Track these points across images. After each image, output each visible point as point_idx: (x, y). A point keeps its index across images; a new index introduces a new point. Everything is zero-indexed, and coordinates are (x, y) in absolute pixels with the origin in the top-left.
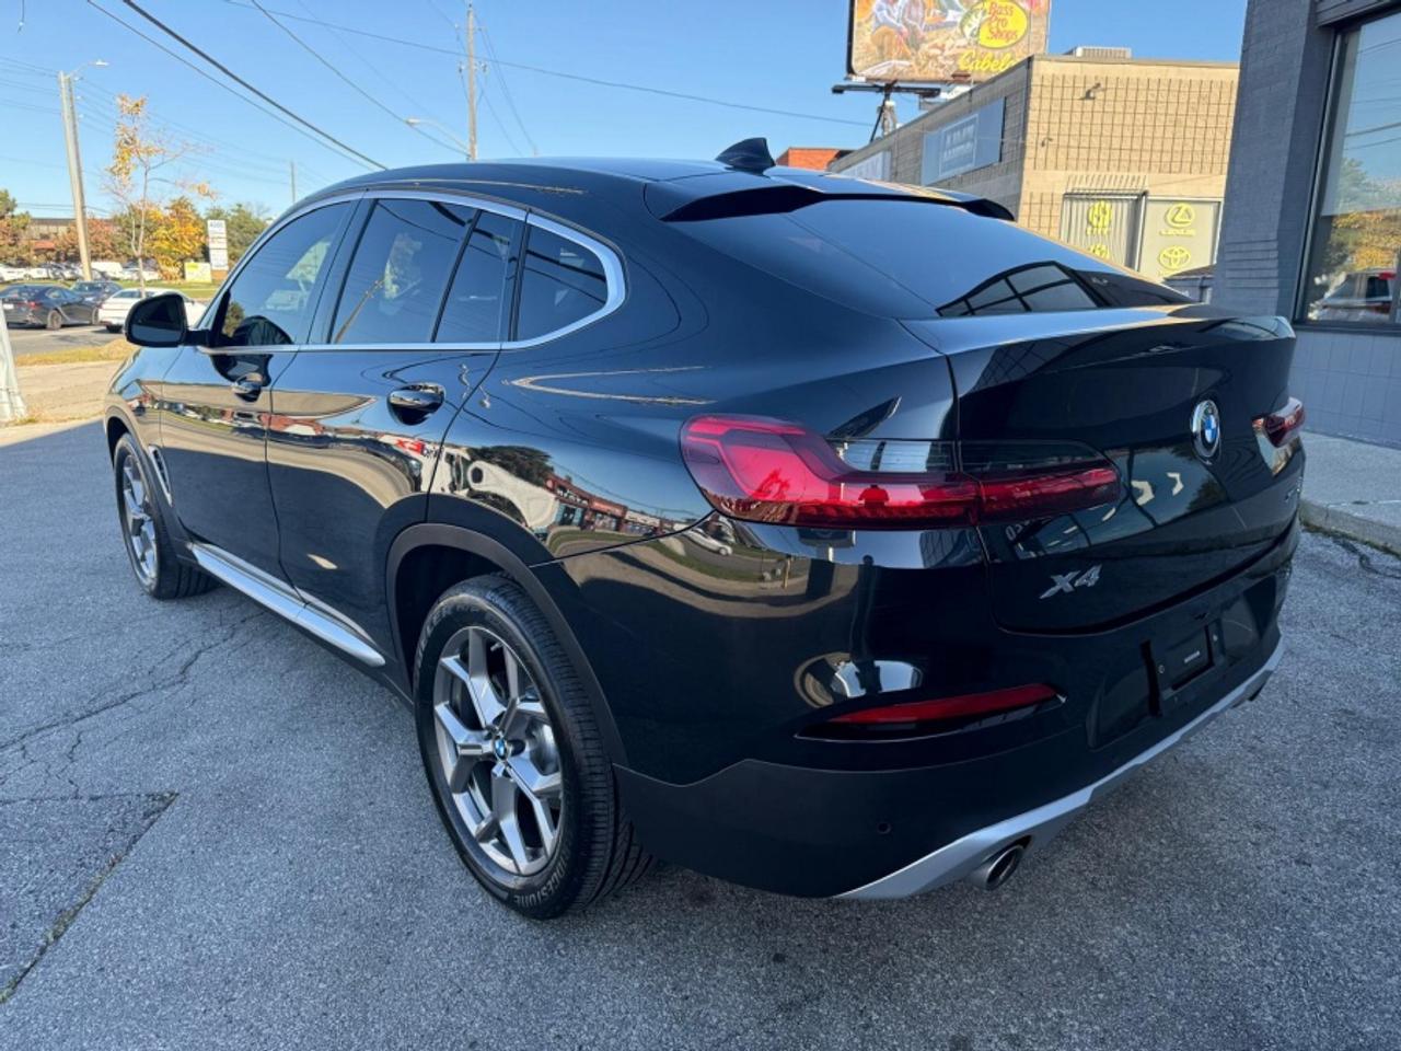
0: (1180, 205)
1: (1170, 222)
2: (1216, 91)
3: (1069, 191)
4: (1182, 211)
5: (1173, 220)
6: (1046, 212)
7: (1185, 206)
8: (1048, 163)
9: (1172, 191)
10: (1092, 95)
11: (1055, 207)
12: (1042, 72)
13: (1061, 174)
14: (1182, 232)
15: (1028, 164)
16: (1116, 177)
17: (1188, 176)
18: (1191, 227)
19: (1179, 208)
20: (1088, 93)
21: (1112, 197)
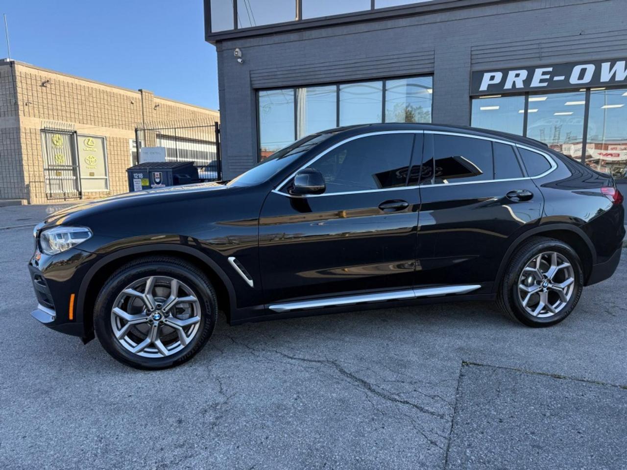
0: (89, 138)
1: (86, 144)
2: (94, 92)
3: (43, 128)
4: (90, 141)
5: (87, 144)
6: (33, 137)
7: (91, 139)
8: (30, 114)
9: (86, 132)
10: (45, 85)
11: (37, 135)
12: (20, 70)
13: (37, 120)
14: (91, 149)
15: (21, 113)
16: (62, 124)
17: (90, 126)
18: (94, 148)
19: (89, 140)
20: (43, 84)
21: (62, 132)
